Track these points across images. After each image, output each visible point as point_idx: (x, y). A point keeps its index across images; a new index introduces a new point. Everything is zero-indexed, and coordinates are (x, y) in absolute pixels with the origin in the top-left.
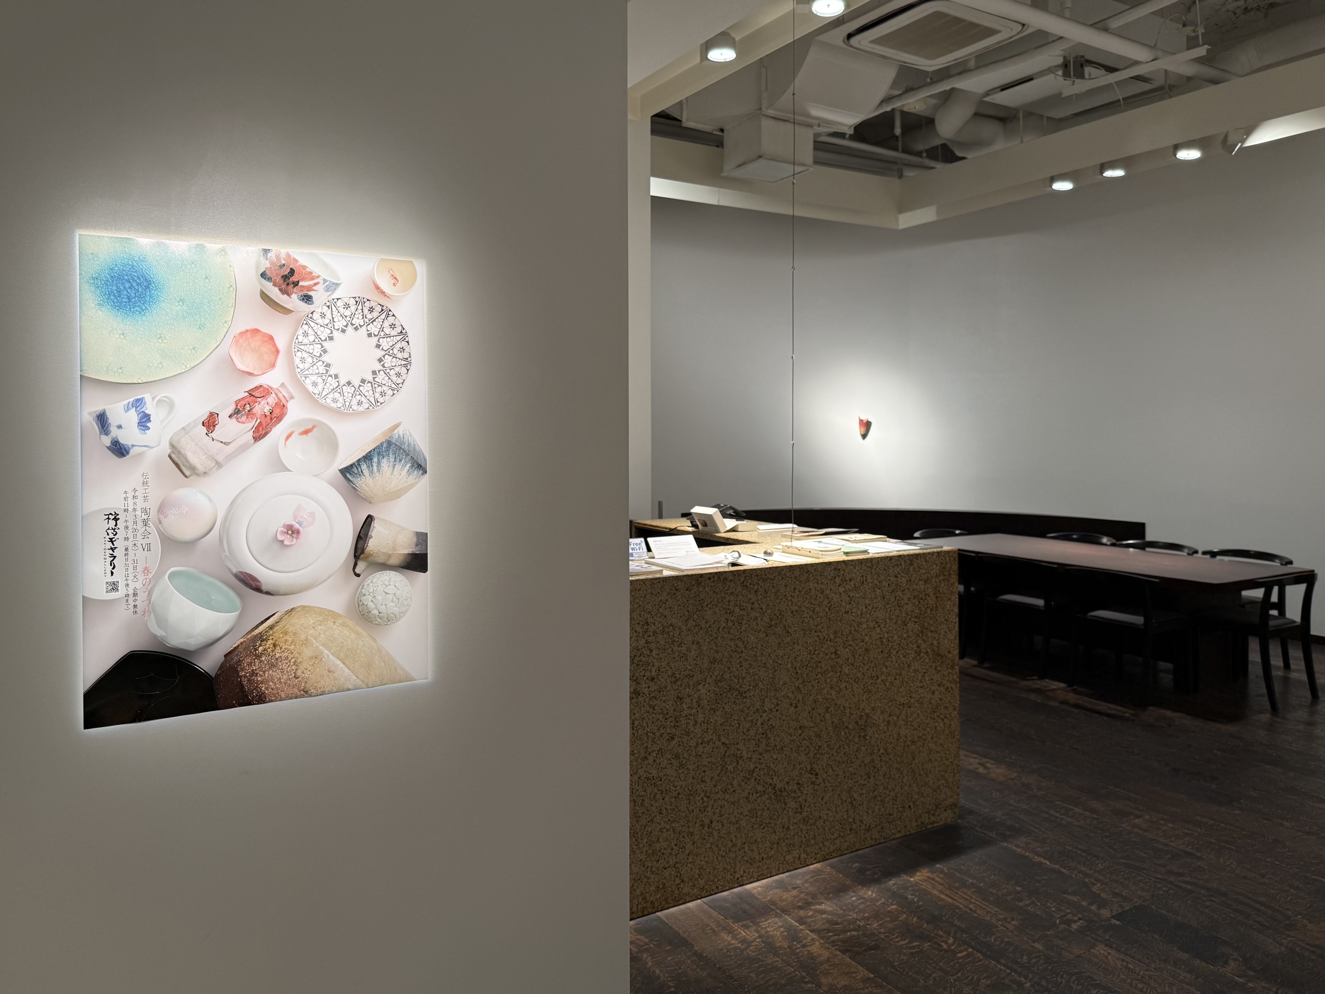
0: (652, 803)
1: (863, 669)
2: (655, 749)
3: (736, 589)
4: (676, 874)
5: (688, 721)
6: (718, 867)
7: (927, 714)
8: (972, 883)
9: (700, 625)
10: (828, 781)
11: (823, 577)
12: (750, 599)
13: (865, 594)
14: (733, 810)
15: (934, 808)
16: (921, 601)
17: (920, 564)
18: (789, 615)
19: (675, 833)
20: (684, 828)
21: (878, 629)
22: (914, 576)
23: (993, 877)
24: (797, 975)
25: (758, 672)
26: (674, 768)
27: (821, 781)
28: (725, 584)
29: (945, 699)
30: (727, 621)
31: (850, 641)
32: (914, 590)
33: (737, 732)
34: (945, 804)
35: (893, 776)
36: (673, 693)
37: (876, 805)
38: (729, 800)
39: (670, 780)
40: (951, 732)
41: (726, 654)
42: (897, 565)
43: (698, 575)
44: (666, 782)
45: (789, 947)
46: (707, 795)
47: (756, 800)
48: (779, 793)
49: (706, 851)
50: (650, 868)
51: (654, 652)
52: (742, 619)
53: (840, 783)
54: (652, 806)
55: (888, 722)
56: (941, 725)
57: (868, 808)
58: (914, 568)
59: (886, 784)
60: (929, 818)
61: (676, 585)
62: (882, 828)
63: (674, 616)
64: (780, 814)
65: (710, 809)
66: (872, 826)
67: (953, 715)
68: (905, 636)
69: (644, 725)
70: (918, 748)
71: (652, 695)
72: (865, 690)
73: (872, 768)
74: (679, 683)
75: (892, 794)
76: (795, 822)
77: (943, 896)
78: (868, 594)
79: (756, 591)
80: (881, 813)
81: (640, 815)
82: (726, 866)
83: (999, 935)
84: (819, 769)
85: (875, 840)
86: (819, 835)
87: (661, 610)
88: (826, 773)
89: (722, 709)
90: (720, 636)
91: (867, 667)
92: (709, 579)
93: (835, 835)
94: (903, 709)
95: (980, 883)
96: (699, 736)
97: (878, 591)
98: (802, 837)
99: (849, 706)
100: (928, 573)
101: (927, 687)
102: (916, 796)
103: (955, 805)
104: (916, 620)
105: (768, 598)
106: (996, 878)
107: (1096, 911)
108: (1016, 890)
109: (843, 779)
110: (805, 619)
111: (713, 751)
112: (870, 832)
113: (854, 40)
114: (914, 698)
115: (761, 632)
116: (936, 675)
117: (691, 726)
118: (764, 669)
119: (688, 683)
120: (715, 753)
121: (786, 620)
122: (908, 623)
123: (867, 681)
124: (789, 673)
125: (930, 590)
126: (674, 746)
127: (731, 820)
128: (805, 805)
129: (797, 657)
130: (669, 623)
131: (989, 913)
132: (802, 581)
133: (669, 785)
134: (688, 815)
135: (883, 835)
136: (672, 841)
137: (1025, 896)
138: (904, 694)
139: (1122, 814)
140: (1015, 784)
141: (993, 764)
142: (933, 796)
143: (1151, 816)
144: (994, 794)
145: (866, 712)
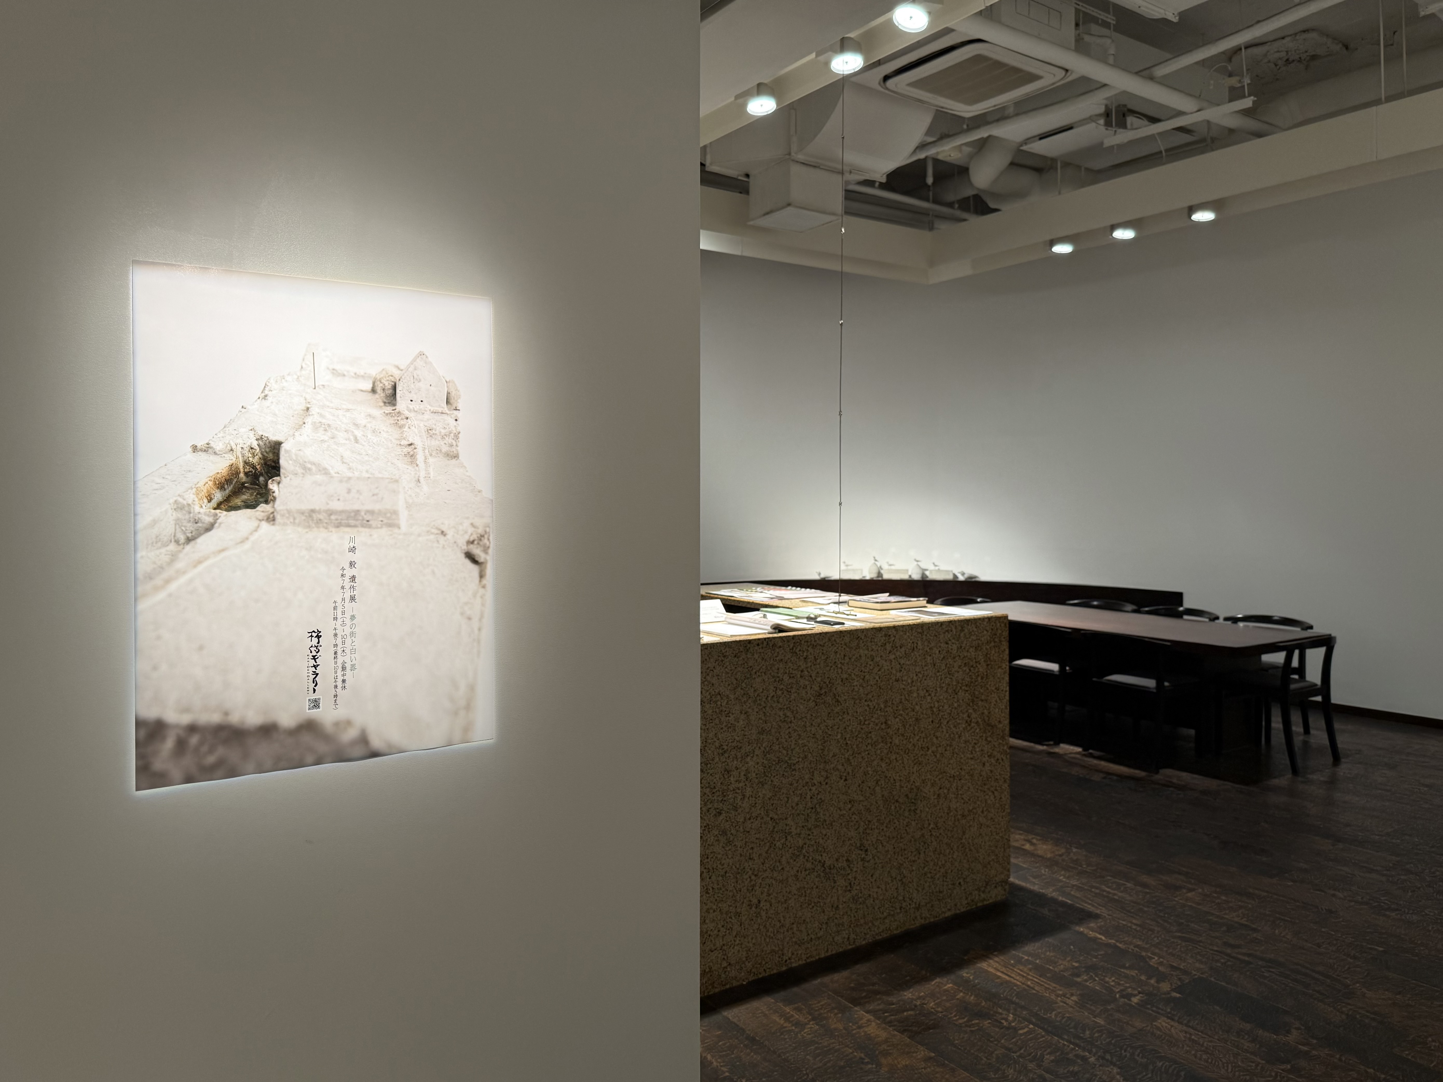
1: (913, 739)
3: (785, 656)
4: (723, 957)
5: (736, 795)
6: (766, 948)
7: (977, 787)
8: (1027, 960)
9: (748, 694)
11: (873, 643)
12: (800, 666)
13: (915, 661)
14: (781, 889)
15: (985, 884)
16: (972, 669)
17: (971, 630)
18: (838, 684)
19: (722, 913)
20: (731, 908)
22: (965, 642)
23: (1048, 953)
24: (855, 1056)
25: (807, 743)
26: (721, 845)
27: (871, 857)
28: (773, 650)
29: (995, 771)
30: (776, 690)
31: (900, 710)
33: (786, 805)
34: (995, 880)
35: (943, 852)
37: (926, 882)
38: (778, 878)
39: (716, 857)
40: (1001, 805)
41: (774, 723)
42: (947, 631)
43: (746, 640)
44: (712, 860)
45: (845, 1028)
46: (755, 873)
47: (805, 878)
48: (828, 870)
49: (753, 933)
53: (890, 859)
55: (939, 795)
56: (992, 797)
57: (917, 886)
58: (965, 634)
59: (936, 861)
60: (979, 895)
61: (723, 651)
62: (932, 906)
63: (722, 684)
64: (829, 893)
65: (757, 888)
66: (921, 904)
67: (1003, 787)
68: (956, 705)
70: (969, 822)
72: (915, 762)
73: (922, 844)
74: (726, 755)
75: (942, 870)
76: (844, 900)
77: (999, 974)
78: (918, 661)
79: (805, 658)
80: (931, 891)
82: (774, 948)
83: (1059, 1011)
84: (869, 844)
85: (925, 918)
86: (868, 914)
87: (708, 678)
88: (876, 849)
89: (770, 782)
90: (769, 705)
91: (917, 738)
92: (758, 645)
93: (885, 914)
94: (954, 782)
95: (1036, 960)
96: (747, 810)
97: (929, 658)
98: (851, 917)
99: (899, 778)
100: (979, 639)
101: (978, 759)
102: (966, 873)
103: (1006, 882)
104: (966, 689)
105: (818, 666)
106: (1052, 954)
107: (1156, 984)
108: (1074, 966)
109: (893, 855)
110: (856, 688)
111: (761, 827)
112: (920, 910)
113: (890, 83)
114: (964, 770)
115: (811, 701)
116: (986, 746)
117: (739, 800)
118: (813, 740)
119: (735, 754)
120: (764, 829)
121: (836, 689)
122: (959, 692)
123: (918, 752)
124: (839, 745)
125: (980, 657)
126: (721, 822)
127: (779, 899)
128: (854, 883)
129: (847, 727)
130: (717, 691)
131: (1046, 989)
132: (852, 648)
133: (716, 863)
134: (735, 894)
135: (933, 913)
136: (718, 922)
137: (1083, 971)
138: (955, 766)
139: (1174, 888)
140: (1063, 860)
141: (1040, 840)
142: (983, 872)
143: (1203, 889)
144: (1042, 871)
145: (917, 784)
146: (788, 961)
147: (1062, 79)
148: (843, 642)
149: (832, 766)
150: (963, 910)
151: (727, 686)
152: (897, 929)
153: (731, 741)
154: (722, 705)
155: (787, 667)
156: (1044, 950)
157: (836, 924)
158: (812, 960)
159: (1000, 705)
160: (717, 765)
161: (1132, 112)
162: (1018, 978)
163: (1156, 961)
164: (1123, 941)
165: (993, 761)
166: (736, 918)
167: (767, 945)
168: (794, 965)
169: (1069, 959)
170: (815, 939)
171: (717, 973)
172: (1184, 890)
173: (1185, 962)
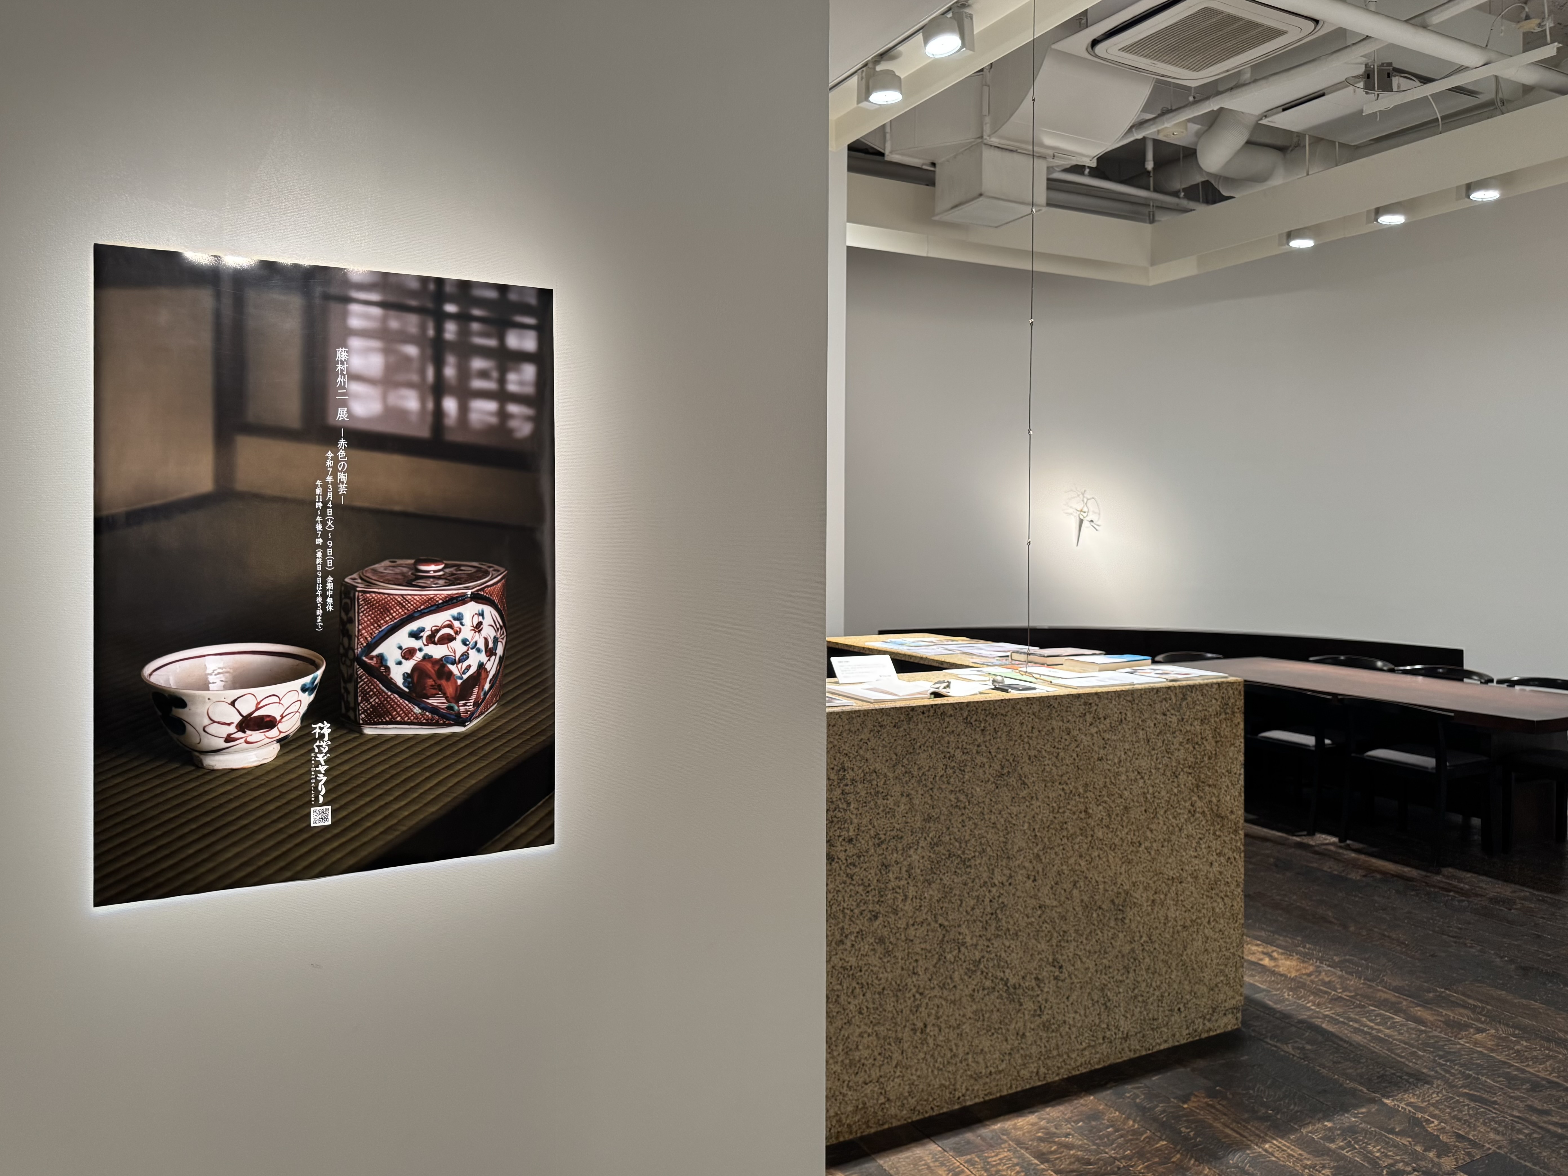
0: (849, 1000)
1: (1121, 832)
2: (854, 930)
4: (880, 1091)
5: (895, 895)
6: (933, 1082)
7: (1202, 892)
9: (910, 772)
10: (1076, 976)
11: (1069, 713)
12: (976, 739)
13: (1124, 736)
14: (953, 1011)
15: (1211, 1011)
16: (1196, 746)
17: (1195, 699)
18: (1025, 762)
19: (878, 1038)
20: (890, 1032)
21: (1141, 782)
22: (1188, 713)
23: (1292, 1107)
25: (985, 834)
26: (877, 956)
27: (1067, 975)
29: (1226, 873)
30: (946, 768)
31: (1104, 796)
32: (1187, 731)
33: (959, 910)
34: (1225, 1007)
35: (1158, 971)
36: (876, 859)
37: (1136, 1007)
38: (949, 998)
39: (872, 971)
40: (1233, 915)
41: (944, 809)
42: (1165, 699)
43: (908, 707)
44: (867, 973)
46: (921, 990)
47: (983, 999)
48: (1012, 990)
49: (918, 1063)
50: (846, 1083)
51: (852, 806)
52: (966, 765)
53: (1091, 978)
54: (849, 1003)
55: (1153, 901)
56: (1221, 906)
57: (1126, 1011)
58: (1187, 703)
59: (1149, 981)
60: (1204, 1024)
61: (880, 720)
62: (1143, 1037)
63: (878, 760)
64: (1013, 1017)
65: (923, 1009)
66: (1130, 1034)
67: (1236, 893)
68: (1176, 791)
69: (840, 899)
70: (1191, 935)
71: (849, 861)
72: (1123, 860)
73: (1132, 960)
74: (884, 846)
75: (1157, 993)
76: (1032, 1027)
77: (1228, 1130)
78: (1127, 736)
79: (983, 730)
80: (1142, 1018)
81: (835, 1014)
82: (943, 1082)
84: (1064, 960)
85: (1134, 1051)
86: (1063, 1044)
87: (861, 752)
88: (1073, 965)
89: (939, 881)
90: (937, 786)
91: (1126, 830)
93: (1084, 1044)
94: (1172, 885)
96: (910, 914)
97: (1141, 732)
98: (1041, 1047)
99: (1103, 880)
100: (1206, 710)
101: (1204, 857)
102: (1188, 997)
104: (1190, 771)
105: (998, 740)
107: (1436, 1160)
108: (1326, 1126)
109: (1095, 974)
110: (1047, 767)
111: (927, 935)
112: (1128, 1042)
113: (1100, 49)
114: (1186, 871)
115: (990, 783)
116: (1214, 842)
118: (993, 831)
119: (895, 846)
120: (931, 937)
121: (1021, 768)
122: (1179, 774)
123: (1126, 848)
124: (1026, 837)
125: (1207, 732)
126: (878, 927)
127: (950, 1024)
128: (1045, 1007)
129: (1036, 816)
131: (1289, 1155)
132: (1043, 718)
133: (872, 977)
134: (896, 1016)
135: (1144, 1045)
136: (874, 1049)
137: (1338, 1135)
138: (1174, 865)
139: (1458, 1027)
140: (1312, 982)
141: (1282, 954)
142: (1209, 997)
143: (1497, 1030)
144: (1286, 995)
145: (1125, 888)
146: (962, 1098)
147: (1311, 33)
148: (1030, 711)
149: (1018, 862)
150: (1183, 1042)
151: (884, 762)
152: (1098, 1063)
153: (889, 829)
156: (1287, 1101)
157: (1022, 1055)
158: (991, 1097)
159: (1232, 791)
161: (1400, 72)
163: (1436, 1126)
164: (1392, 1096)
165: (1223, 860)
166: (896, 1045)
167: (935, 1078)
168: (969, 1103)
170: (995, 1073)
171: (872, 1110)
172: (1472, 1030)
173: (1475, 1130)
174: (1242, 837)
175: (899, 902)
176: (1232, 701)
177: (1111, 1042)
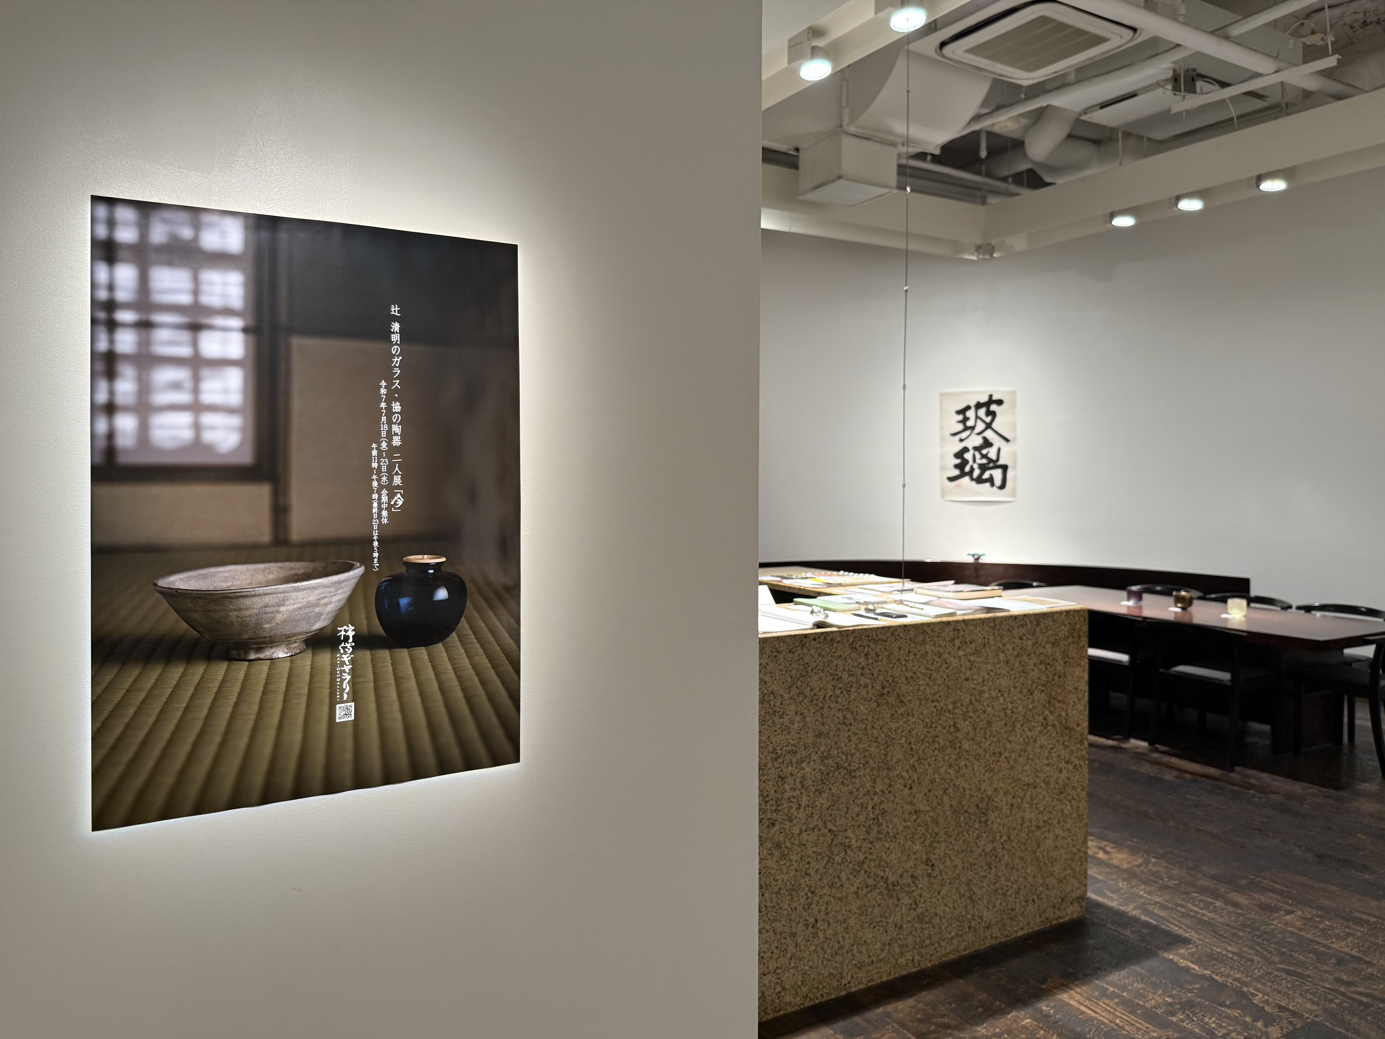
3: (844, 652)
4: (777, 981)
5: (790, 804)
6: (823, 972)
7: (1053, 796)
8: (1113, 991)
9: (803, 693)
10: (946, 873)
11: (940, 639)
12: (860, 663)
13: (987, 658)
14: (841, 907)
15: (1060, 901)
16: (1048, 667)
17: (1047, 625)
18: (902, 683)
20: (786, 928)
21: (1001, 700)
22: (1041, 638)
23: (1136, 985)
25: (868, 748)
26: (775, 859)
27: (938, 872)
29: (1072, 778)
30: (835, 689)
31: (970, 712)
32: (1040, 654)
33: (845, 817)
34: (1072, 897)
35: (1015, 866)
36: (773, 772)
37: (997, 899)
38: (837, 895)
39: (770, 873)
41: (833, 726)
42: (1022, 626)
43: (802, 635)
46: (812, 890)
47: (866, 896)
48: (891, 887)
49: (810, 955)
53: (958, 875)
55: (1012, 805)
56: (1069, 807)
57: (988, 903)
58: (1041, 629)
59: (1008, 875)
60: (1054, 913)
61: (777, 646)
62: (1003, 925)
63: (775, 682)
64: (892, 911)
65: (815, 906)
66: (992, 923)
67: (1081, 796)
68: (1031, 706)
72: (986, 769)
73: (994, 858)
74: (780, 760)
75: (1015, 886)
76: (909, 919)
77: (1082, 1008)
78: (990, 658)
79: (866, 655)
80: (1002, 909)
82: (832, 971)
84: (936, 859)
85: (995, 939)
86: (934, 934)
88: (943, 863)
89: (828, 791)
90: (827, 705)
91: (989, 742)
92: (815, 640)
93: (953, 934)
94: (1028, 790)
95: (1123, 992)
96: (803, 821)
97: (1002, 655)
98: (916, 937)
99: (969, 787)
100: (1056, 634)
101: (1054, 764)
102: (1041, 889)
103: (1082, 898)
104: (1043, 688)
105: (880, 663)
106: (1140, 986)
107: (1264, 1029)
108: (1166, 1001)
109: (962, 871)
110: (921, 687)
111: (818, 840)
112: (990, 930)
113: (947, 50)
114: (1039, 777)
115: (872, 701)
116: (1063, 751)
117: (794, 809)
118: (875, 745)
119: (790, 760)
120: (821, 841)
121: (900, 688)
122: (1034, 692)
123: (989, 758)
124: (904, 749)
125: (1058, 654)
126: (775, 833)
127: (838, 918)
129: (912, 731)
130: (770, 690)
131: (1138, 1029)
132: (918, 643)
133: (770, 879)
134: (790, 913)
135: (1004, 932)
136: (772, 943)
137: (1178, 1009)
138: (1029, 772)
139: (1270, 909)
140: (1142, 872)
141: (1114, 848)
142: (1058, 888)
143: (1303, 911)
144: (1120, 884)
145: (988, 793)
146: (848, 985)
147: (1130, 41)
149: (896, 773)
150: (1037, 928)
151: (780, 684)
152: (965, 950)
153: (785, 745)
154: (776, 704)
155: (847, 664)
156: (1131, 980)
157: (899, 945)
158: (873, 983)
159: (1079, 706)
160: (770, 771)
161: (1202, 76)
162: (1104, 1014)
163: (1260, 998)
164: (1221, 973)
165: (1070, 767)
166: (791, 939)
167: (825, 968)
168: (853, 989)
169: (1160, 992)
170: (877, 962)
171: (770, 998)
172: (1282, 912)
173: (1293, 1001)
174: (1087, 746)
175: (793, 811)
176: (1078, 626)
177: (975, 931)
